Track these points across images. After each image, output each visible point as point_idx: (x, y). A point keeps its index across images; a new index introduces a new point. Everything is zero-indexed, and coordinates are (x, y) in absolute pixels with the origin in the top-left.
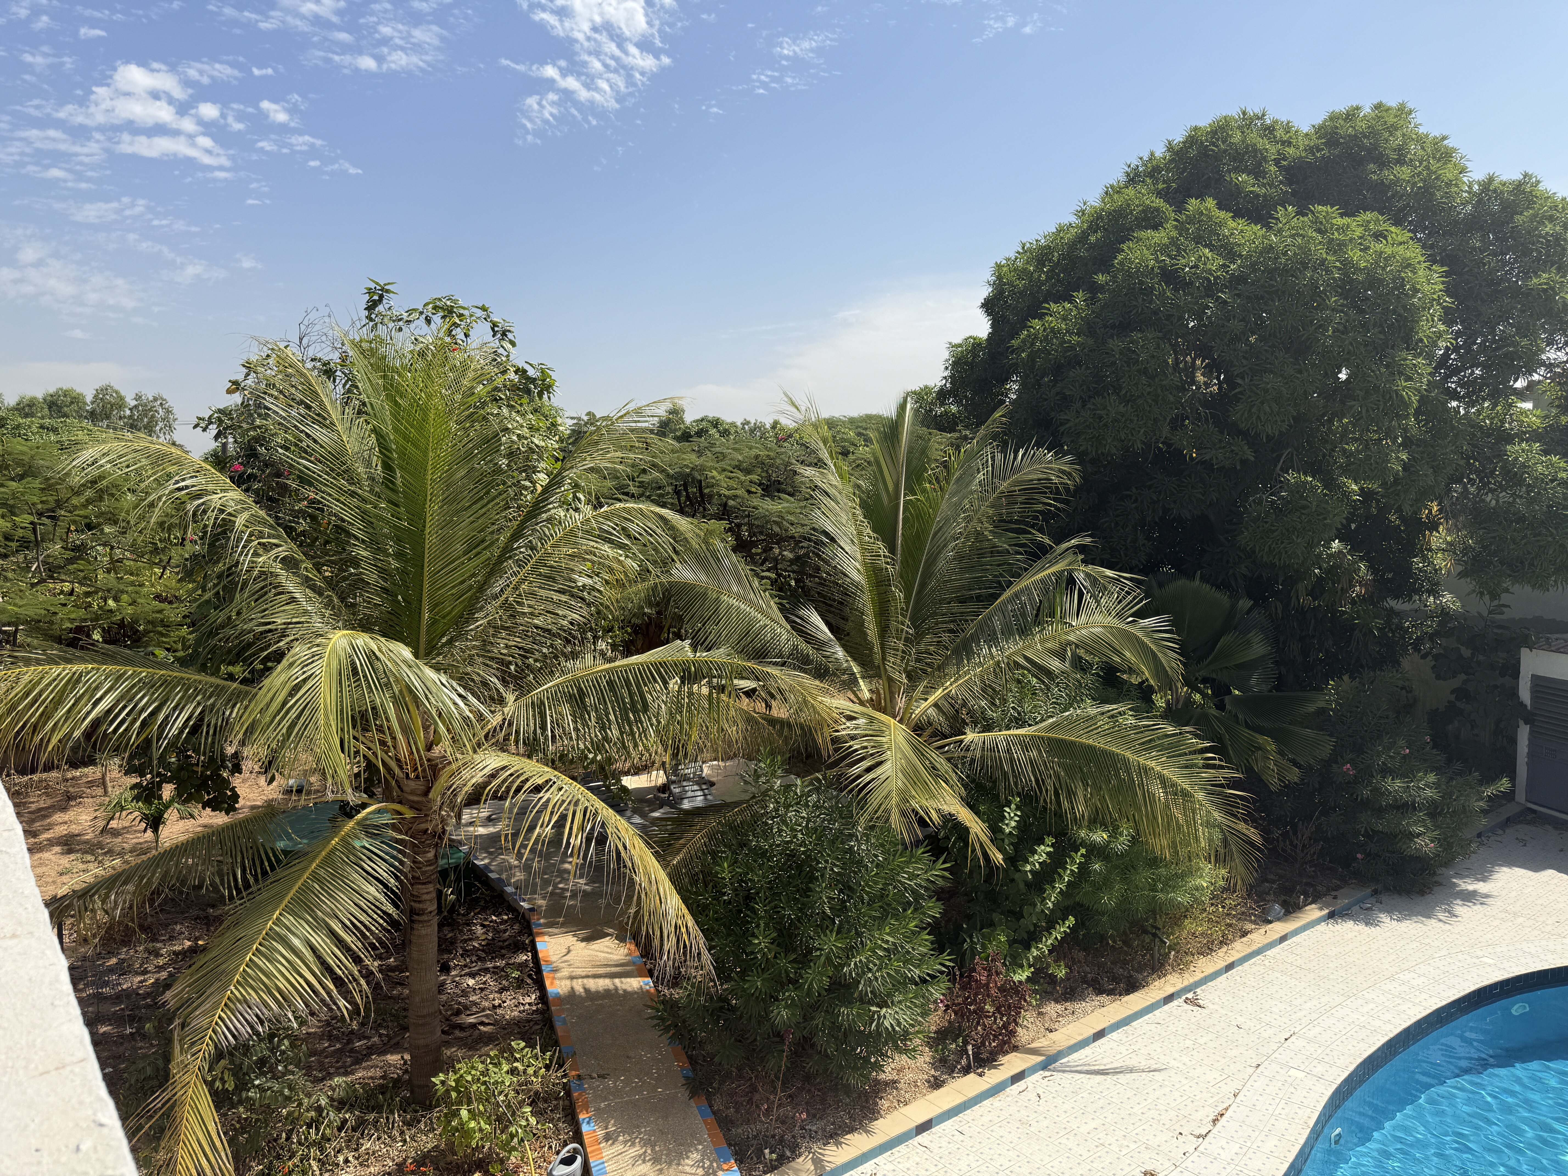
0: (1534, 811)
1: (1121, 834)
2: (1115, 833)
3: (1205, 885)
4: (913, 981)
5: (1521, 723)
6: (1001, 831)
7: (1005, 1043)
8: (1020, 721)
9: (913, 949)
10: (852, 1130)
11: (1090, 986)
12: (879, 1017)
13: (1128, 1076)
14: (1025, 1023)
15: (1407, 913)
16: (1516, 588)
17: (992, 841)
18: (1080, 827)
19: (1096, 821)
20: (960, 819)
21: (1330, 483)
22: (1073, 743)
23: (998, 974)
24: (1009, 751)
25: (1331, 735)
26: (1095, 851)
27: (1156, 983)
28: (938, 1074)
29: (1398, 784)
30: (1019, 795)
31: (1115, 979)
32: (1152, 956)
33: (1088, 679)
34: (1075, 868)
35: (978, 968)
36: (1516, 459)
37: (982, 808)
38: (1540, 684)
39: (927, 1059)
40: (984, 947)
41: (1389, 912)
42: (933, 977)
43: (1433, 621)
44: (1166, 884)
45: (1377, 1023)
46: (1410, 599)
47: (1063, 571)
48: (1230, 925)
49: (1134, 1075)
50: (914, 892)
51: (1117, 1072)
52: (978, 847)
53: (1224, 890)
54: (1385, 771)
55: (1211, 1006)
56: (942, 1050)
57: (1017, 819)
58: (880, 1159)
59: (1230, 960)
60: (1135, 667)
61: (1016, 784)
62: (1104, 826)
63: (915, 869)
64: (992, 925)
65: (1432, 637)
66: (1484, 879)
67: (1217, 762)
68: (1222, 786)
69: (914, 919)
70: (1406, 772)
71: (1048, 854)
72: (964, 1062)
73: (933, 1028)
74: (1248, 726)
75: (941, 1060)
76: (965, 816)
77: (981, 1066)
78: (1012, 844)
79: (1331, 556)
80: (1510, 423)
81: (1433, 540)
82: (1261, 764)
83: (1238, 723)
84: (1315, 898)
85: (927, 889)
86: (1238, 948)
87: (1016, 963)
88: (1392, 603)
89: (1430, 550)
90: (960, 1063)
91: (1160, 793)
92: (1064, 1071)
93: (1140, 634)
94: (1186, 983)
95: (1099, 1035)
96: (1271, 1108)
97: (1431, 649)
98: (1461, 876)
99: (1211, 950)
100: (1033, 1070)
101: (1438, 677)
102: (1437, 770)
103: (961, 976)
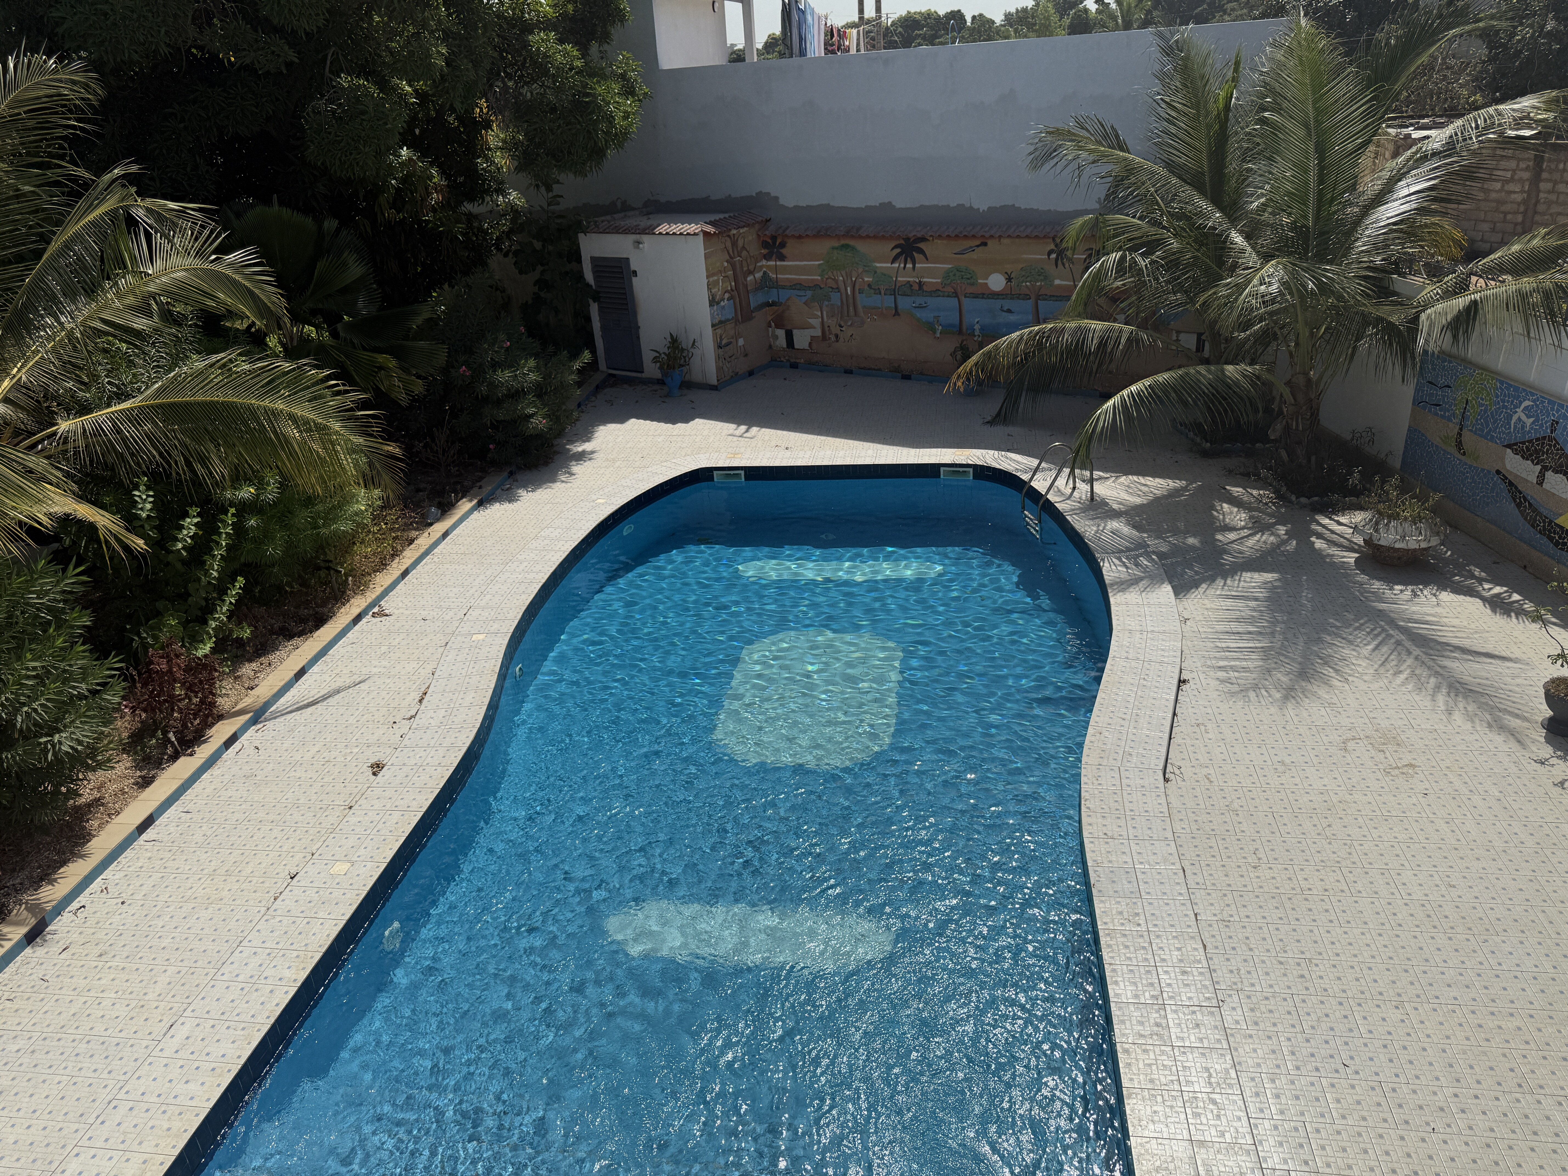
0: (614, 376)
1: (268, 484)
2: (261, 485)
3: (363, 508)
4: (81, 697)
5: (591, 301)
6: (137, 517)
7: (207, 716)
8: (122, 395)
9: (71, 666)
10: (64, 863)
11: (279, 635)
12: (54, 746)
13: (337, 697)
14: (224, 691)
15: (535, 484)
16: (562, 177)
17: (127, 529)
18: (224, 489)
19: (238, 478)
20: (79, 516)
21: (383, 85)
22: (188, 404)
23: (177, 656)
24: (119, 432)
25: (443, 343)
26: (244, 508)
27: (342, 610)
28: (144, 773)
29: (507, 374)
30: (145, 474)
31: (303, 620)
32: (332, 588)
33: (186, 332)
34: (229, 530)
35: (155, 660)
36: (538, 49)
37: (107, 500)
38: (599, 264)
39: (128, 765)
40: (155, 638)
41: (525, 486)
42: (104, 685)
43: (506, 219)
44: (325, 519)
45: (532, 576)
46: (483, 201)
47: (117, 209)
48: (395, 538)
49: (342, 694)
50: (50, 610)
51: (325, 698)
52: (113, 542)
53: (383, 508)
54: (495, 365)
55: (396, 612)
56: (142, 750)
57: (151, 499)
58: (107, 874)
59: (403, 568)
60: (233, 309)
61: (138, 464)
62: (249, 481)
63: (42, 585)
64: (158, 614)
65: (509, 234)
66: (588, 440)
67: (341, 388)
68: (351, 410)
69: (59, 636)
70: (512, 364)
71: (196, 525)
72: (170, 751)
73: (125, 735)
74: (365, 349)
75: (143, 760)
76: (85, 511)
77: (189, 747)
78: (155, 527)
79: (402, 164)
80: (529, 14)
81: (490, 139)
82: (386, 383)
83: (354, 348)
84: (464, 493)
85: (65, 601)
86: (409, 555)
87: (195, 639)
88: (468, 207)
89: (490, 149)
90: (165, 754)
91: (294, 433)
92: (275, 718)
93: (229, 272)
94: (369, 600)
95: (300, 674)
96: (464, 672)
97: (510, 246)
98: (572, 442)
99: (386, 565)
100: (244, 728)
101: (521, 272)
102: (536, 356)
103: (140, 674)
